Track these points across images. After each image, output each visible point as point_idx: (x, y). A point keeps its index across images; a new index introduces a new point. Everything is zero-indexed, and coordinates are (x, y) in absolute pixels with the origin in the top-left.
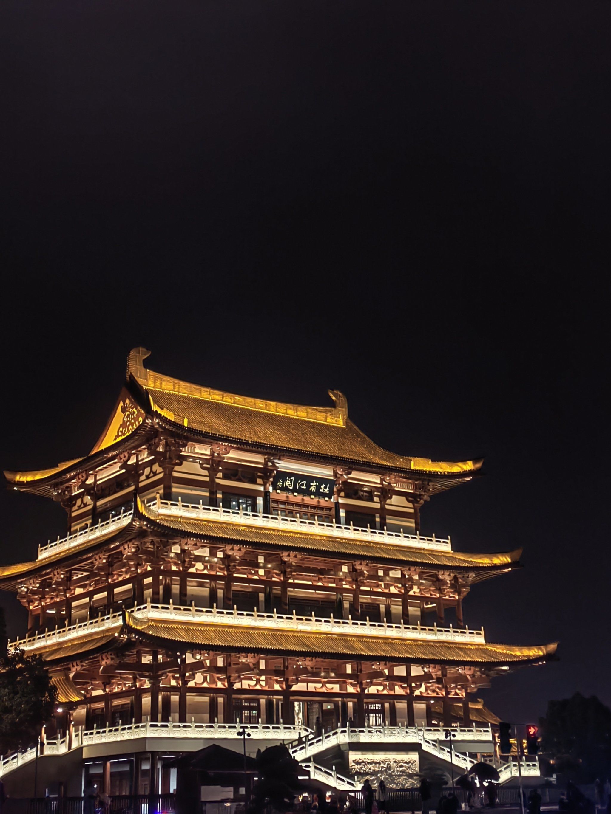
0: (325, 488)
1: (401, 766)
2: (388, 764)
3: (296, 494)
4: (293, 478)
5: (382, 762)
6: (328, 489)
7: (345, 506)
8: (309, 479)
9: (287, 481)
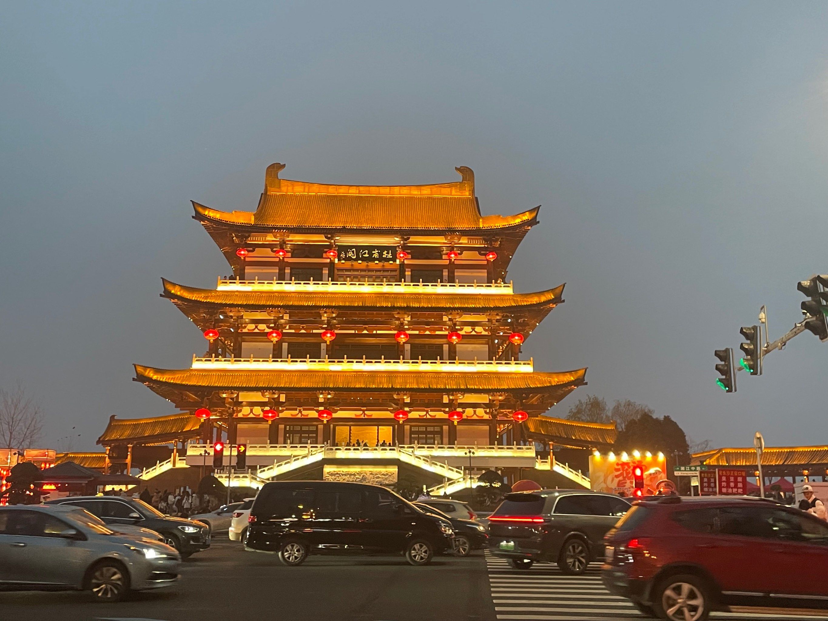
0: (388, 253)
1: (379, 477)
2: (363, 476)
3: (360, 262)
4: (354, 249)
5: (358, 474)
6: (390, 254)
7: (409, 266)
8: (371, 248)
9: (350, 253)
